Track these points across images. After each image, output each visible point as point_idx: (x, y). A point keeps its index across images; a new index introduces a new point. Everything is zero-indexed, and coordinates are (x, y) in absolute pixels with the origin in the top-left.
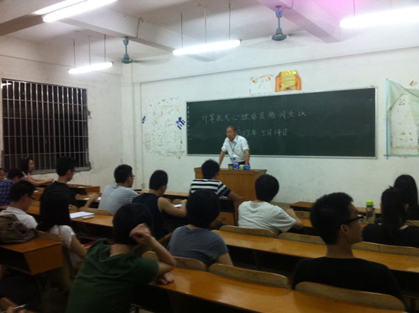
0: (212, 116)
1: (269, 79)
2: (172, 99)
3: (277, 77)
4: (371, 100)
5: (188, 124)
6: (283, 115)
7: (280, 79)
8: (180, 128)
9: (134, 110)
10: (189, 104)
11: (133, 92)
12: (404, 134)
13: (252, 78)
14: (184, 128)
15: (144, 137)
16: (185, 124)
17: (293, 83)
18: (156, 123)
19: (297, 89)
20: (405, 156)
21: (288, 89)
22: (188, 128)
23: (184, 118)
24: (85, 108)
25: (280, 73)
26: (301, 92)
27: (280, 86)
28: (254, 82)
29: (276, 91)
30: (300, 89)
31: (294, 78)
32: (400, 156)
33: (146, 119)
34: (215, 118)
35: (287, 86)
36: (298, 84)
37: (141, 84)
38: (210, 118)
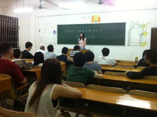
0: (67, 30)
1: (89, 18)
2: (51, 23)
3: (92, 17)
4: (124, 26)
5: (58, 33)
6: (94, 31)
7: (93, 18)
8: (55, 35)
9: (35, 27)
10: (58, 26)
11: (35, 20)
12: (134, 38)
13: (83, 17)
14: (56, 34)
15: (39, 37)
16: (57, 33)
17: (97, 20)
18: (45, 32)
19: (99, 22)
20: (135, 46)
21: (96, 21)
22: (58, 34)
23: (56, 31)
24: (18, 25)
25: (93, 16)
26: (100, 23)
27: (93, 21)
28: (83, 18)
29: (92, 22)
30: (100, 22)
31: (98, 18)
32: (133, 45)
33: (40, 30)
34: (68, 31)
35: (95, 21)
36: (99, 20)
37: (39, 17)
38: (66, 31)
